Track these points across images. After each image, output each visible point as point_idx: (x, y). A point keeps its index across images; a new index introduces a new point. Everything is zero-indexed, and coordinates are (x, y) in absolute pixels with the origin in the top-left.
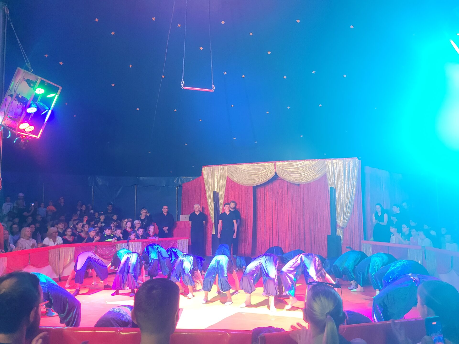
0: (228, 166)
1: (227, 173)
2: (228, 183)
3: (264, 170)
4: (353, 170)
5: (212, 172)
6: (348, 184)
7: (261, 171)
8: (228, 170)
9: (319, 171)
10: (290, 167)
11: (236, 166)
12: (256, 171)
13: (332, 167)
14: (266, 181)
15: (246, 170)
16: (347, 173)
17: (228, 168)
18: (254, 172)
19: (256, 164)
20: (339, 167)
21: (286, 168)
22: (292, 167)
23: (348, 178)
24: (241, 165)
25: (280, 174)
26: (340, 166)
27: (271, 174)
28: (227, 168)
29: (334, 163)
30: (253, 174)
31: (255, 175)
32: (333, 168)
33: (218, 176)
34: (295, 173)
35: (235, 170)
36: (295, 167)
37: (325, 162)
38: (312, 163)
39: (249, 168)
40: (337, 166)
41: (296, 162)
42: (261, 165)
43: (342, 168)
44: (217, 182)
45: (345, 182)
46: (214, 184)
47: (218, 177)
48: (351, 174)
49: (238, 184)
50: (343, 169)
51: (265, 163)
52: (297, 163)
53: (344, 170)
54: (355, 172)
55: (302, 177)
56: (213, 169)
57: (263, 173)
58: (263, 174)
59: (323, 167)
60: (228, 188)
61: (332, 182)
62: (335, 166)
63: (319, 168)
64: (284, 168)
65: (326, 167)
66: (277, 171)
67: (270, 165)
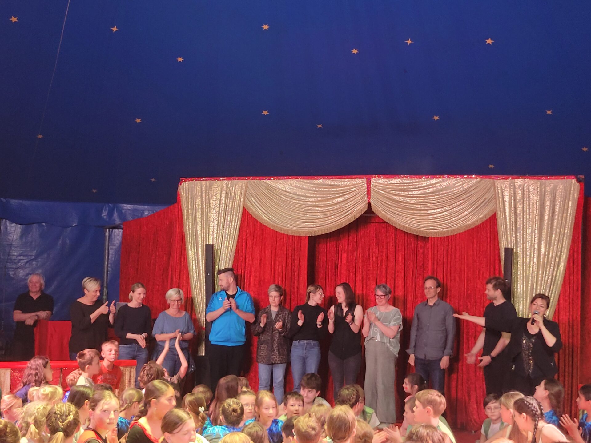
0: (247, 183)
1: (244, 200)
2: (246, 225)
3: (339, 197)
4: (564, 207)
5: (206, 196)
6: (549, 243)
7: (331, 198)
8: (246, 191)
9: (479, 206)
10: (407, 193)
11: (268, 182)
12: (319, 199)
13: (512, 198)
14: (344, 225)
15: (294, 194)
16: (549, 215)
17: (247, 187)
18: (312, 200)
19: (321, 180)
20: (529, 199)
21: (395, 195)
22: (410, 193)
23: (551, 228)
24: (281, 181)
25: (380, 210)
26: (531, 197)
27: (358, 208)
28: (244, 188)
29: (517, 187)
30: (309, 206)
31: (317, 208)
32: (515, 200)
33: (220, 205)
34: (419, 207)
35: (266, 192)
36: (420, 192)
37: (496, 184)
38: (463, 184)
39: (301, 189)
40: (525, 196)
41: (423, 181)
42: (333, 183)
43: (535, 202)
44: (216, 222)
45: (541, 236)
46: (208, 225)
47: (219, 210)
48: (556, 217)
49: (270, 229)
50: (538, 205)
51: (343, 180)
52: (424, 184)
53: (541, 205)
54: (567, 214)
55: (434, 218)
56: (208, 188)
57: (336, 204)
58: (336, 207)
59: (488, 196)
60: (244, 238)
61: (509, 236)
62: (520, 194)
63: (478, 199)
64: (391, 194)
65: (497, 196)
66: (371, 201)
67: (357, 184)
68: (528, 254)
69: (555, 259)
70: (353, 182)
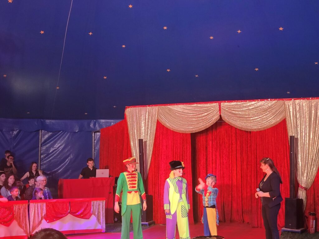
0: (158, 107)
1: (157, 116)
2: (159, 129)
3: (205, 113)
6: (314, 132)
7: (201, 114)
8: (158, 112)
9: (277, 114)
10: (239, 109)
11: (169, 107)
12: (195, 114)
13: (294, 110)
14: (208, 127)
15: (182, 112)
17: (158, 109)
18: (191, 115)
19: (195, 105)
21: (233, 111)
22: (241, 109)
23: (315, 124)
24: (176, 106)
25: (226, 118)
26: (304, 109)
27: (215, 118)
29: (296, 104)
30: (190, 118)
31: (194, 119)
32: (296, 111)
33: (146, 119)
34: (246, 117)
35: (168, 111)
37: (285, 103)
38: (268, 104)
39: (186, 109)
40: (301, 109)
41: (247, 103)
42: (202, 106)
43: (306, 111)
44: (144, 128)
45: (310, 129)
46: (140, 130)
47: (145, 122)
48: (318, 119)
49: (171, 130)
51: (206, 104)
53: (309, 113)
55: (253, 122)
56: (139, 111)
57: (204, 116)
58: (203, 118)
59: (281, 109)
60: (158, 135)
61: (293, 129)
62: (298, 108)
63: (276, 111)
64: (231, 110)
65: (286, 109)
66: (222, 114)
67: (214, 106)
68: (303, 138)
69: (318, 141)
70: (212, 105)
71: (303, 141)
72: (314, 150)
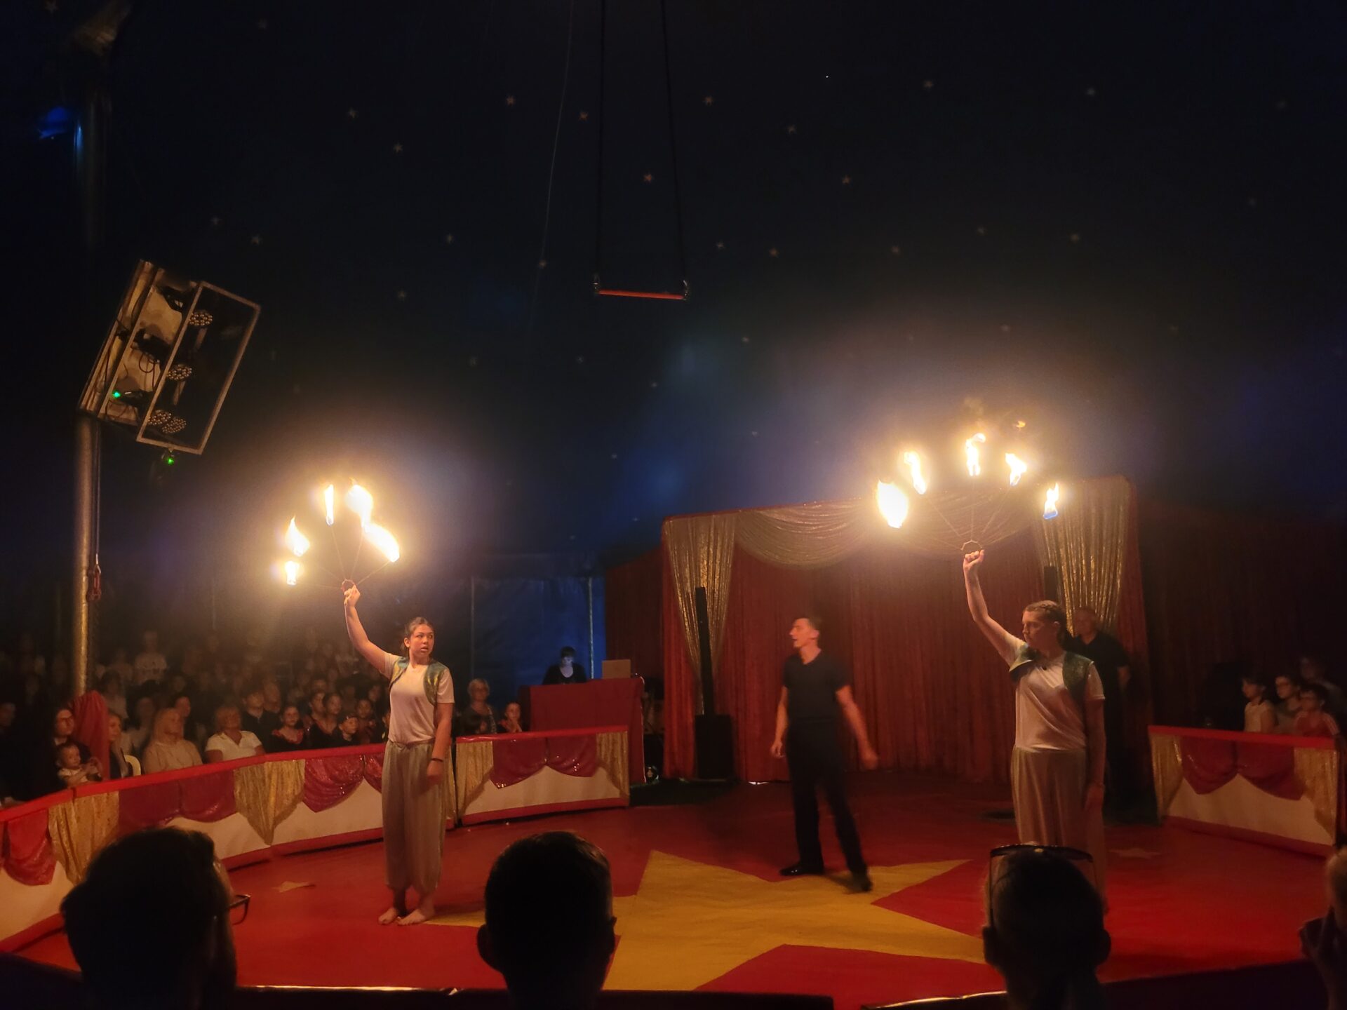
0: (738, 516)
1: (735, 535)
2: (739, 562)
4: (1114, 513)
5: (692, 534)
6: (1099, 556)
7: (833, 525)
8: (736, 525)
9: (1009, 520)
11: (762, 512)
12: (821, 526)
14: (851, 555)
16: (1096, 524)
17: (737, 520)
18: (812, 528)
19: (820, 505)
20: (1069, 507)
23: (1099, 539)
24: (777, 510)
26: (1072, 505)
27: (865, 533)
28: (734, 522)
30: (810, 536)
31: (819, 538)
33: (709, 543)
35: (759, 524)
36: (936, 510)
39: (799, 517)
41: (939, 497)
42: (834, 508)
43: (1078, 510)
44: (705, 563)
45: (1089, 550)
47: (708, 548)
48: (1105, 526)
49: (768, 565)
50: (1081, 513)
51: (845, 502)
53: (1084, 513)
54: (1118, 521)
56: (694, 526)
60: (738, 576)
68: (1075, 572)
69: (1109, 576)
71: (1073, 580)
72: (1100, 599)
